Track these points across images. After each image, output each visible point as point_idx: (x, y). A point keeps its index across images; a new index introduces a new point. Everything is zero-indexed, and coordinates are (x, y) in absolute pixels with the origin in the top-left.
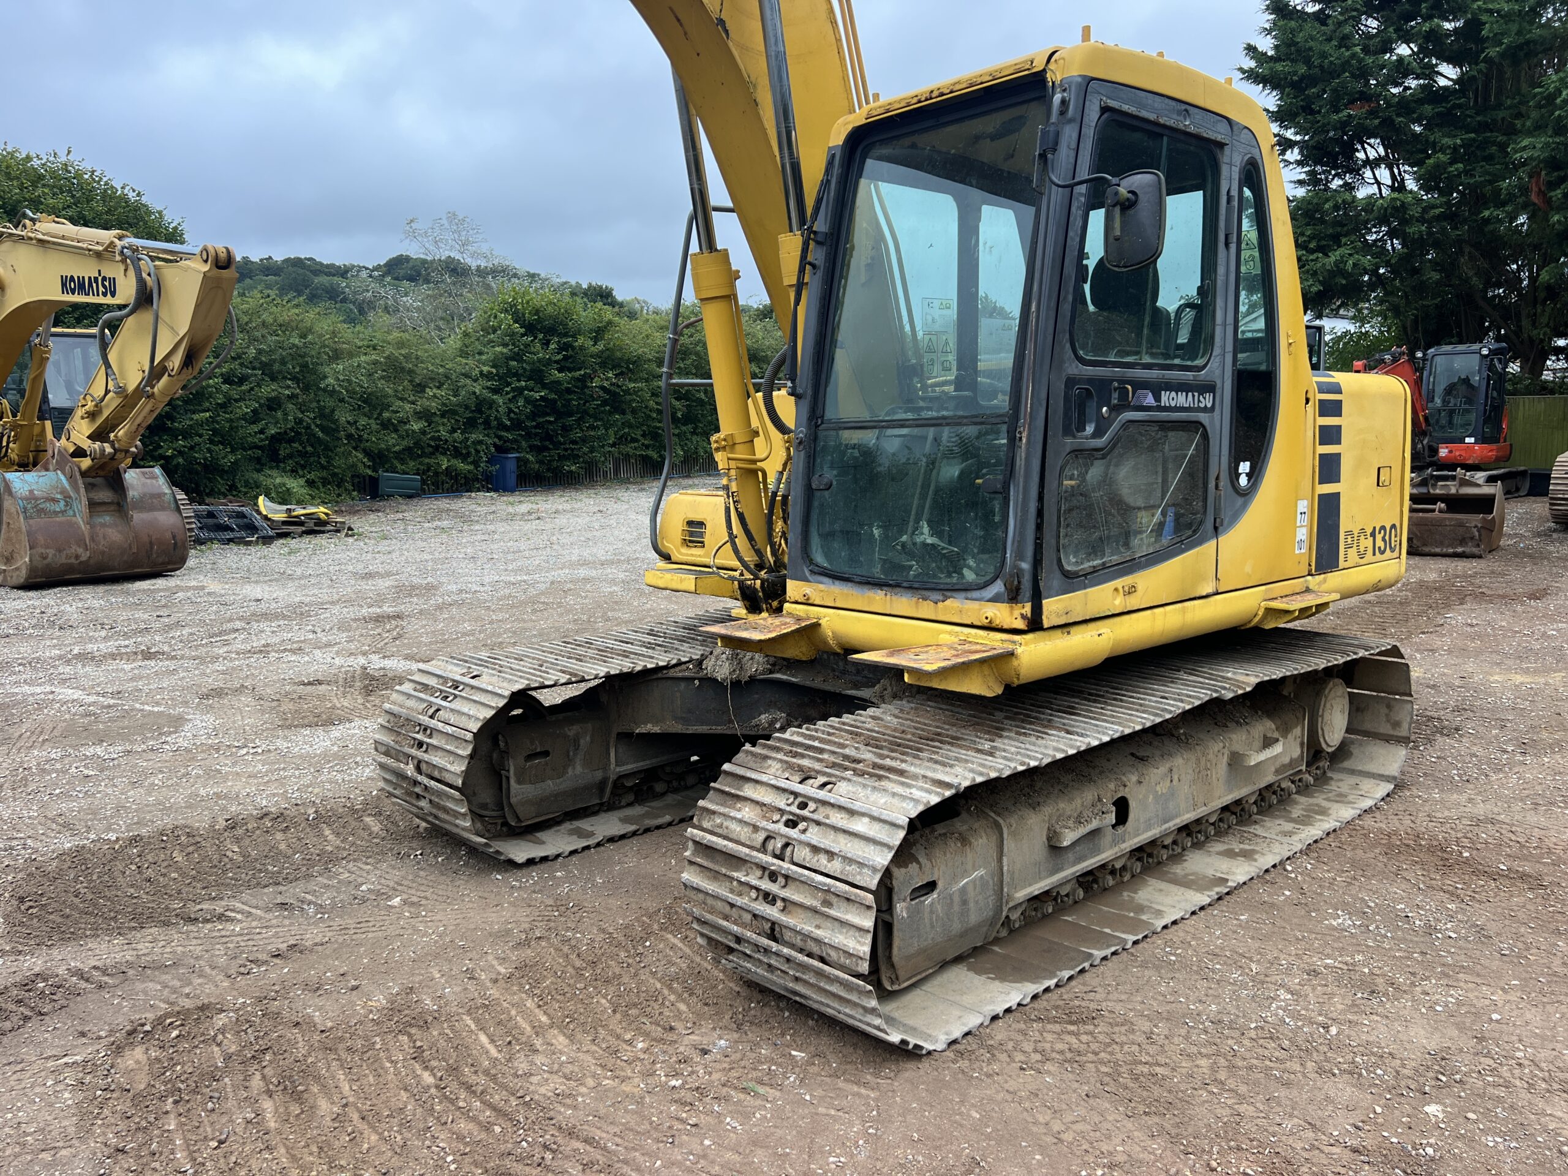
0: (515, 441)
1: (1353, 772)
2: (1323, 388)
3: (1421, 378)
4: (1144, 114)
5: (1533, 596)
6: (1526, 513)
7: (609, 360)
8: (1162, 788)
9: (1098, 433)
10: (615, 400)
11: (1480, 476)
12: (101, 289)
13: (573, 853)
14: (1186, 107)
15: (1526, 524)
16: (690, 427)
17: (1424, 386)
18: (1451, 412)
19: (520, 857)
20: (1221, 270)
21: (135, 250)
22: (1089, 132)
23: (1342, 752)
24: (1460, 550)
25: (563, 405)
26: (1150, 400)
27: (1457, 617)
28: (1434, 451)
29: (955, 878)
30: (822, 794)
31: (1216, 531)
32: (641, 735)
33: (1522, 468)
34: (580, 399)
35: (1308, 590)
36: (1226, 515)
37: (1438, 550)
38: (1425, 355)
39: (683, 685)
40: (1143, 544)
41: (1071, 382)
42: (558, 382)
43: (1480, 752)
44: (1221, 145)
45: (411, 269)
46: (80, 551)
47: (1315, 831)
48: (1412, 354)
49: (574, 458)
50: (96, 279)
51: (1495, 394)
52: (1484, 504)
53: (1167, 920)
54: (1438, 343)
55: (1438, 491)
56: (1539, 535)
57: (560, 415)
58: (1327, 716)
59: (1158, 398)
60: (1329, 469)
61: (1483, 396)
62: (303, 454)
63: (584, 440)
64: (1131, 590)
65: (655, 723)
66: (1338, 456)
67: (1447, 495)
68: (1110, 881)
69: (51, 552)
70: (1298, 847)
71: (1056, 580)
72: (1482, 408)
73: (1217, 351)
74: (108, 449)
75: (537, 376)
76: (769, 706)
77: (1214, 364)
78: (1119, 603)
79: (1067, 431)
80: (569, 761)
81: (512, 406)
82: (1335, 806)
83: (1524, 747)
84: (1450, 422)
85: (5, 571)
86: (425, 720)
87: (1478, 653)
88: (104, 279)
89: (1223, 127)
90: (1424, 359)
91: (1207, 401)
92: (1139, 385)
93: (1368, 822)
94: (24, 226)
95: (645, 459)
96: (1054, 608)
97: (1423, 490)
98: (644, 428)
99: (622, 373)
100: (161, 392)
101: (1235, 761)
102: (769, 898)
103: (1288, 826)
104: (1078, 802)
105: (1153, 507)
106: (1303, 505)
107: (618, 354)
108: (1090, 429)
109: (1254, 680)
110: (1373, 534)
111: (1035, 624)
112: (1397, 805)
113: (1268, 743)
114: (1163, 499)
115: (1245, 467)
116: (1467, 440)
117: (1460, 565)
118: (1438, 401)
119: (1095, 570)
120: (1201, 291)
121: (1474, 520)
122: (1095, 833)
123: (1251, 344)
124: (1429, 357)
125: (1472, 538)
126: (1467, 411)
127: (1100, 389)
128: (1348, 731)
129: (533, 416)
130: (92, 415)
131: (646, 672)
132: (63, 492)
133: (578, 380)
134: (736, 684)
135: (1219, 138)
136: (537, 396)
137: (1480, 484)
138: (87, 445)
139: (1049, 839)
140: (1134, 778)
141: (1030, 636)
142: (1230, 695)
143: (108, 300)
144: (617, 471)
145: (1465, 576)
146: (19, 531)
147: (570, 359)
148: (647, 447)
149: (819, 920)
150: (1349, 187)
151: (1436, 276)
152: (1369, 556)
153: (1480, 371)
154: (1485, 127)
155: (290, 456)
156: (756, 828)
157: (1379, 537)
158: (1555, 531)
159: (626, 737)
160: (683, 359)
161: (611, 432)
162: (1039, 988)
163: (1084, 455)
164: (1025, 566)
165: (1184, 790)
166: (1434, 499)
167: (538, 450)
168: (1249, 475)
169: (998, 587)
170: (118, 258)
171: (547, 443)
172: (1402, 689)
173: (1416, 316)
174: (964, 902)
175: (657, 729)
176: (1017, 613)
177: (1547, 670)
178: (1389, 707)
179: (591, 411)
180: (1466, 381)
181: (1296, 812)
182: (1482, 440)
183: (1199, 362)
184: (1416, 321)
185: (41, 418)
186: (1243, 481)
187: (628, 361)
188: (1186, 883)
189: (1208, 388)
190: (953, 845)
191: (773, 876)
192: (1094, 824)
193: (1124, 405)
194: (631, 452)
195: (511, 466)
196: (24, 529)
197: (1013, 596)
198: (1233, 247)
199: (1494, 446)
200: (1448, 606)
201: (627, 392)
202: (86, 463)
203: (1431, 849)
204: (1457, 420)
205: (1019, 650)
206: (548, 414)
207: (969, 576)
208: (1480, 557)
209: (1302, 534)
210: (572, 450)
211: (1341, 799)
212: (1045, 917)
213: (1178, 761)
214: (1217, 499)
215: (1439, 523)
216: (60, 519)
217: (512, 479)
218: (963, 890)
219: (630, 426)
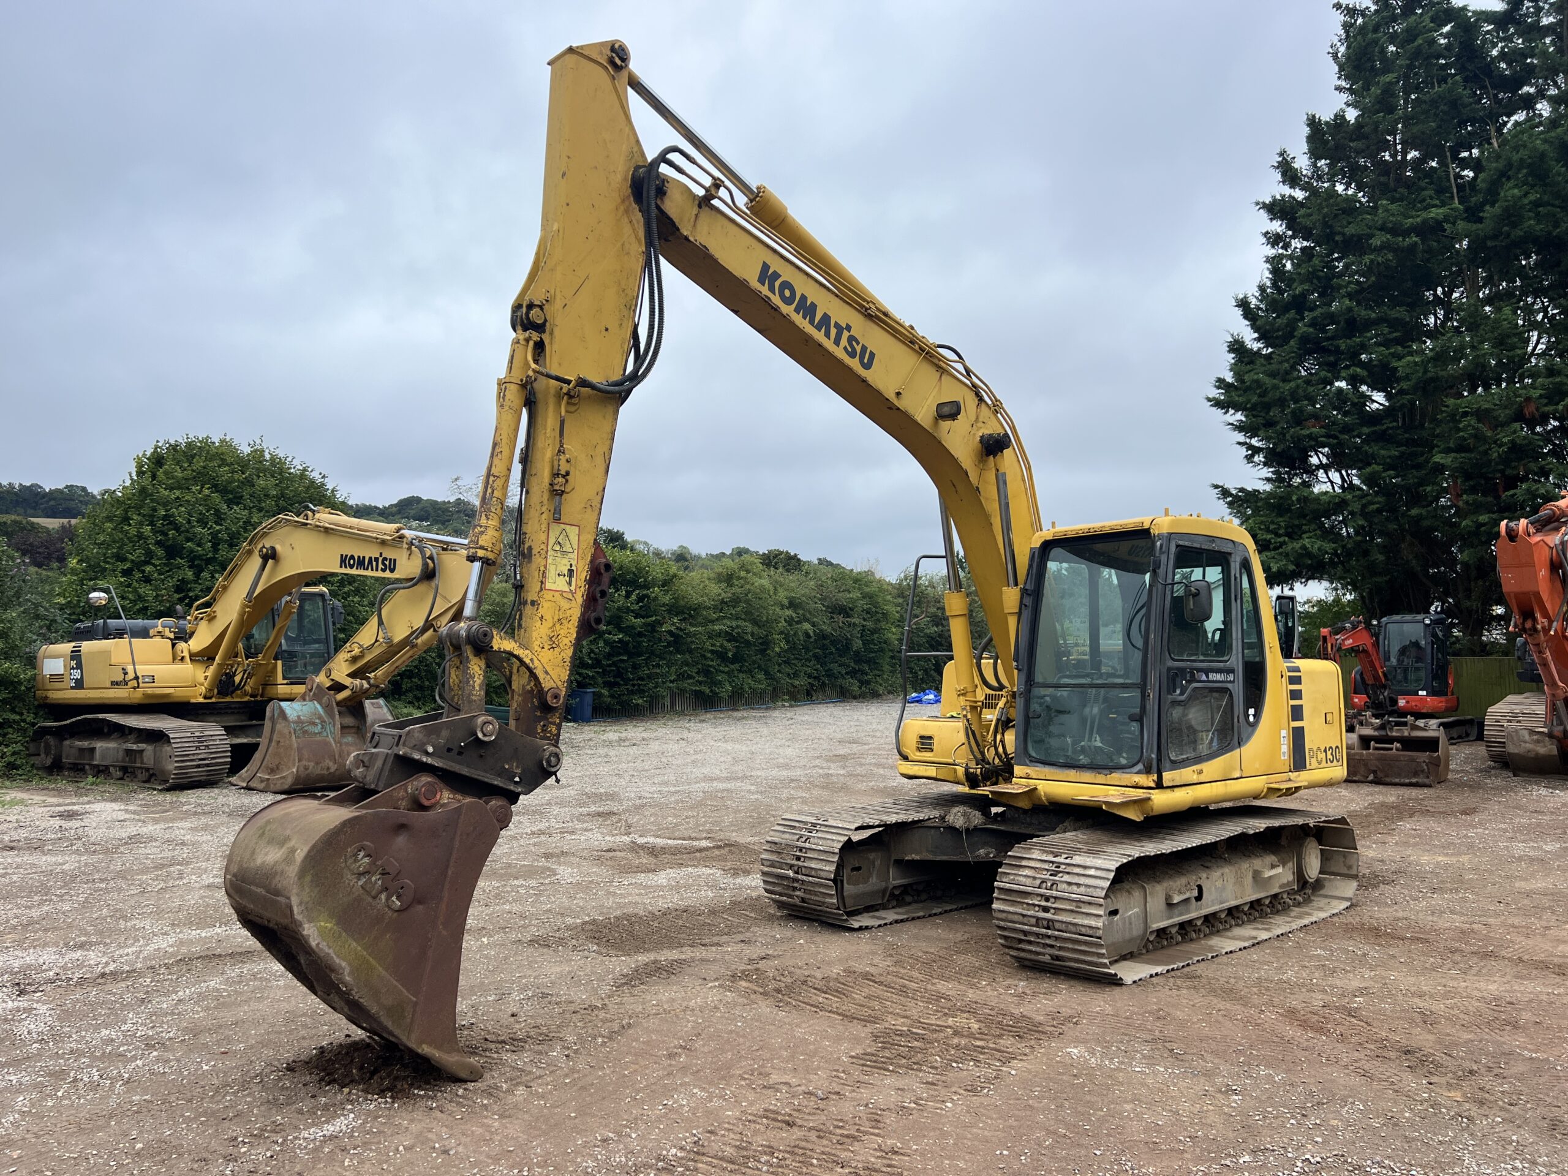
0: (593, 678)
1: (1326, 896)
2: (1290, 669)
3: (1377, 640)
4: (1195, 545)
5: (1464, 812)
6: (1471, 754)
7: (678, 609)
8: (1219, 884)
9: (1182, 694)
10: (677, 641)
11: (1433, 723)
12: (381, 566)
13: (880, 926)
14: (1212, 539)
15: (1471, 763)
16: (737, 666)
17: (1381, 648)
18: (1406, 670)
19: (856, 925)
20: (1234, 613)
21: (421, 540)
22: (1172, 556)
23: (1318, 885)
24: (1414, 780)
25: (634, 647)
26: (1204, 677)
27: (1406, 825)
28: (1394, 702)
29: (1126, 910)
30: (1068, 861)
31: (1239, 745)
32: (908, 861)
33: (1469, 717)
34: (649, 641)
35: (1290, 780)
36: (1244, 736)
37: (1397, 780)
38: (1379, 622)
39: (933, 831)
40: (1203, 748)
41: (1169, 669)
42: (633, 627)
43: (1406, 892)
44: (1230, 554)
45: (422, 509)
46: (331, 764)
47: (1306, 921)
48: (1368, 625)
49: (641, 692)
50: (377, 559)
51: (1440, 656)
52: (1431, 744)
53: (1228, 950)
54: (1391, 614)
55: (1394, 734)
56: (1481, 771)
57: (631, 655)
58: (1307, 860)
59: (1207, 676)
60: (1297, 713)
61: (1429, 657)
62: (421, 688)
63: (650, 677)
64: (1201, 772)
65: (917, 854)
66: (1301, 706)
67: (1403, 737)
68: (1194, 935)
69: (312, 764)
70: (1295, 927)
71: (1168, 764)
72: (1429, 667)
73: (1234, 652)
74: (366, 686)
75: (616, 621)
76: (984, 845)
77: (1233, 658)
78: (1195, 778)
79: (1169, 693)
80: (870, 875)
81: (593, 647)
82: (1316, 912)
83: (1434, 890)
84: (1406, 678)
85: (268, 779)
86: (800, 844)
87: (1415, 845)
88: (385, 559)
89: (1231, 545)
90: (1379, 625)
91: (1231, 677)
92: (1199, 670)
93: (1336, 919)
94: (306, 515)
95: (698, 694)
96: (1168, 777)
97: (1383, 733)
98: (700, 666)
99: (684, 619)
100: (424, 643)
101: (1256, 875)
102: (1046, 909)
103: (1289, 919)
104: (1178, 883)
105: (1208, 731)
106: (1284, 733)
107: (682, 603)
108: (1178, 692)
109: (1265, 826)
110: (1325, 751)
111: (1159, 785)
112: (1352, 912)
113: (1273, 867)
114: (1212, 725)
115: (1252, 711)
116: (1420, 693)
117: (1414, 792)
118: (1394, 661)
119: (1183, 760)
120: (1224, 623)
121: (1423, 757)
122: (1187, 900)
123: (1250, 646)
124: (1383, 624)
125: (1423, 771)
126: (1417, 669)
127: (1181, 673)
128: (1320, 873)
129: (609, 656)
130: (354, 659)
131: (914, 822)
132: (320, 717)
133: (649, 624)
134: (967, 830)
135: (1229, 550)
136: (616, 638)
137: (1432, 728)
138: (348, 682)
139: (1166, 899)
140: (1204, 875)
141: (1157, 791)
142: (1252, 832)
143: (387, 574)
144: (673, 704)
145: (1417, 800)
146: (290, 746)
147: (646, 607)
148: (700, 683)
149: (1074, 915)
150: (1307, 485)
151: (1381, 558)
152: (1324, 764)
153: (1425, 637)
154: (1410, 442)
155: (410, 690)
156: (1034, 878)
157: (1329, 753)
158: (1494, 768)
159: (899, 863)
160: (734, 607)
161: (673, 669)
162: (1170, 967)
163: (1175, 703)
164: (1153, 756)
165: (1230, 886)
166: (1391, 740)
167: (610, 685)
168: (1254, 716)
169: (1140, 766)
170: (405, 546)
171: (618, 680)
172: (1351, 845)
173: (1371, 590)
174: (1130, 924)
175: (918, 858)
176: (1150, 779)
177: (1460, 854)
178: (1345, 857)
179: (658, 652)
180: (1416, 644)
181: (1293, 914)
182: (1432, 693)
183: (1225, 658)
184: (1370, 593)
185: (276, 659)
186: (1251, 719)
187: (690, 608)
188: (1234, 938)
189: (1231, 671)
190: (1125, 894)
191: (1047, 899)
192: (1187, 895)
193: (1193, 679)
194: (688, 688)
195: (589, 699)
196: (295, 745)
197: (1148, 771)
198: (1239, 601)
199: (1443, 698)
200: (1400, 819)
201: (688, 635)
202: (341, 696)
203: (1369, 929)
204: (1412, 676)
205: (1153, 797)
206: (621, 654)
207: (1123, 761)
208: (1430, 786)
209: (1284, 748)
210: (639, 685)
211: (1320, 909)
212: (1163, 947)
213: (1227, 870)
214: (1239, 728)
215: (1396, 759)
216: (318, 738)
217: (588, 711)
218: (1130, 917)
219: (687, 665)
